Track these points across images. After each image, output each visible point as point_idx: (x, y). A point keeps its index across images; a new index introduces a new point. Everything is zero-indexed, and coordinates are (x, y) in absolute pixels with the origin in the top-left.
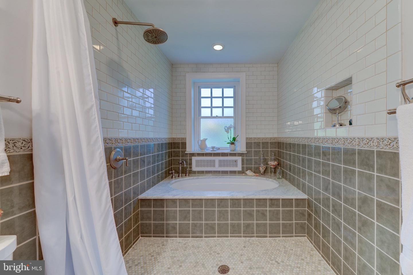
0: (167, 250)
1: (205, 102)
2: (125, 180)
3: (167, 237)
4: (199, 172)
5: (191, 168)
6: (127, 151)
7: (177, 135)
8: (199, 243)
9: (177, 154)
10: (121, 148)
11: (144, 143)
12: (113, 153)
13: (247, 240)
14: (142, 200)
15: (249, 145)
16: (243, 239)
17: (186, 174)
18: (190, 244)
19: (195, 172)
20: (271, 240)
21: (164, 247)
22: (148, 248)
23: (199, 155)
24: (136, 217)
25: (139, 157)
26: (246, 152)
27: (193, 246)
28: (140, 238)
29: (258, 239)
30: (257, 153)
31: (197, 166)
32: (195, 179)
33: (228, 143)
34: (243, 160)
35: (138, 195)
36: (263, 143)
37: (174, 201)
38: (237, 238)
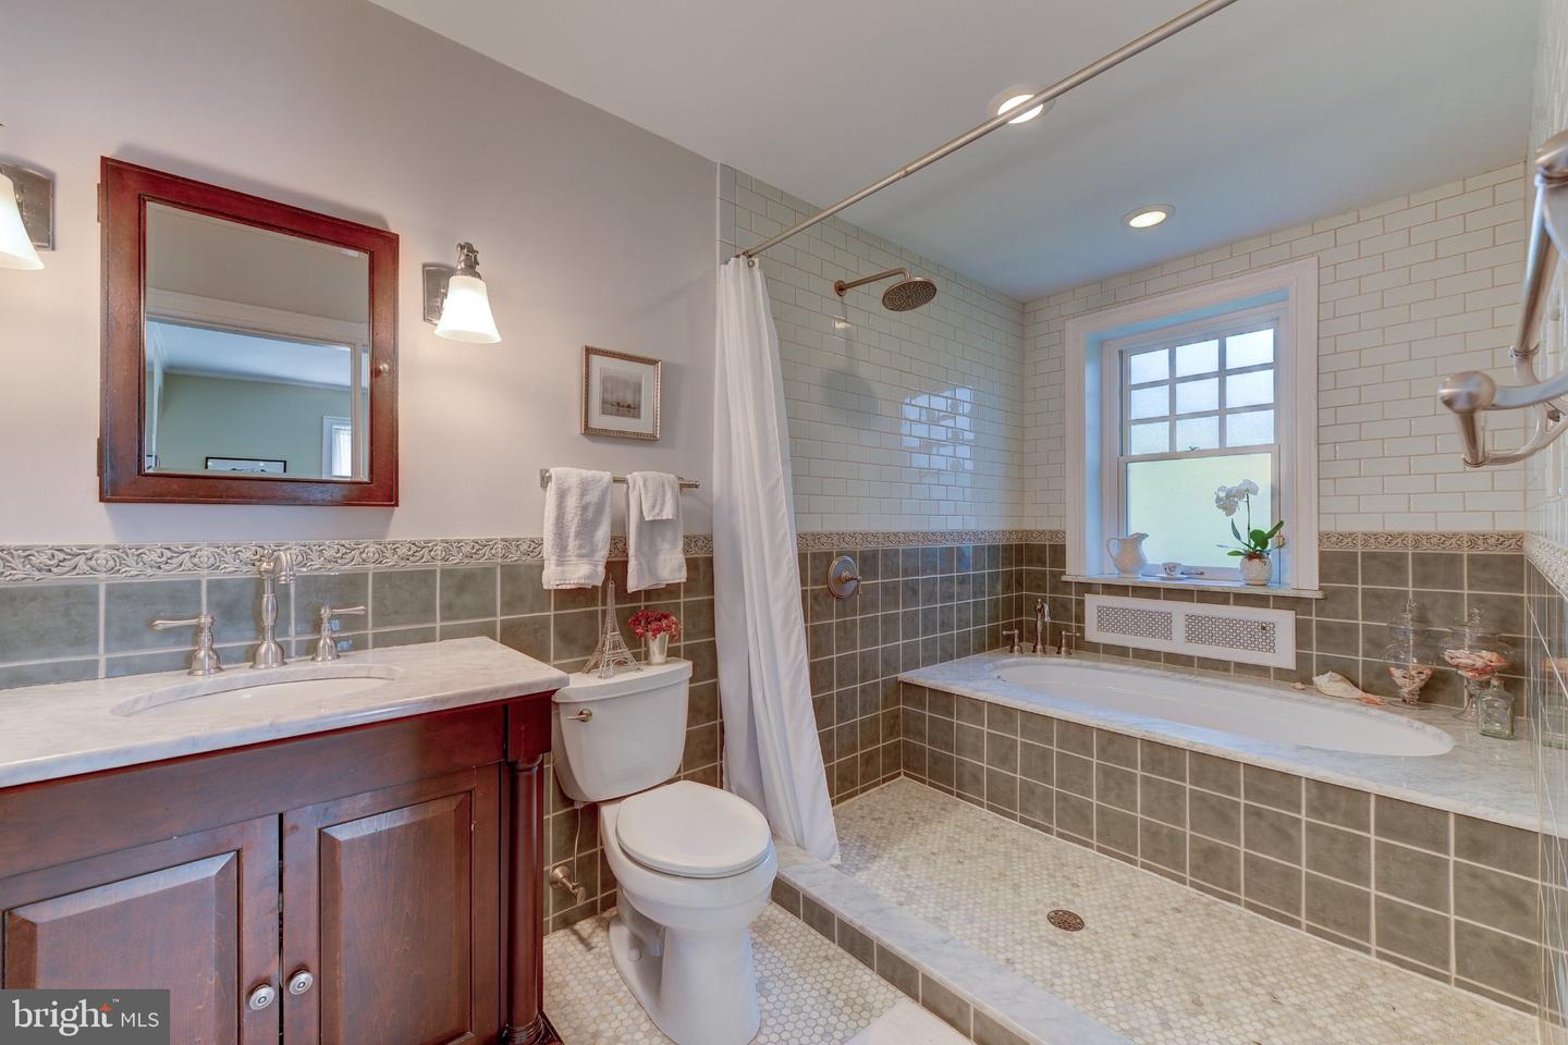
0: (946, 821)
1: (1147, 403)
2: (861, 627)
3: (959, 796)
4: (1110, 650)
5: (1081, 630)
6: (868, 561)
7: (1036, 522)
8: (1035, 841)
9: (1038, 583)
10: (852, 554)
11: (914, 545)
12: (835, 563)
13: (1204, 900)
14: (908, 686)
15: (1336, 563)
16: (1188, 891)
17: (1060, 648)
18: (1008, 834)
19: (1094, 648)
20: (1312, 941)
21: (943, 812)
22: (911, 801)
23: (1110, 589)
24: (892, 722)
25: (900, 579)
26: (1319, 595)
27: (1014, 841)
28: (902, 776)
29: (1253, 917)
30: (1378, 603)
31: (1101, 626)
32: (1086, 667)
33: (1237, 553)
34: (1301, 629)
35: (896, 670)
36: (1421, 560)
37: (976, 704)
38: (1168, 880)
